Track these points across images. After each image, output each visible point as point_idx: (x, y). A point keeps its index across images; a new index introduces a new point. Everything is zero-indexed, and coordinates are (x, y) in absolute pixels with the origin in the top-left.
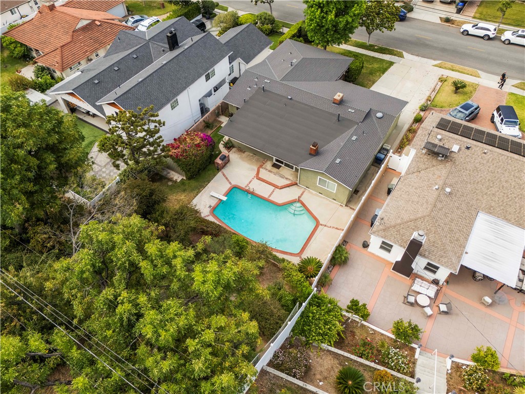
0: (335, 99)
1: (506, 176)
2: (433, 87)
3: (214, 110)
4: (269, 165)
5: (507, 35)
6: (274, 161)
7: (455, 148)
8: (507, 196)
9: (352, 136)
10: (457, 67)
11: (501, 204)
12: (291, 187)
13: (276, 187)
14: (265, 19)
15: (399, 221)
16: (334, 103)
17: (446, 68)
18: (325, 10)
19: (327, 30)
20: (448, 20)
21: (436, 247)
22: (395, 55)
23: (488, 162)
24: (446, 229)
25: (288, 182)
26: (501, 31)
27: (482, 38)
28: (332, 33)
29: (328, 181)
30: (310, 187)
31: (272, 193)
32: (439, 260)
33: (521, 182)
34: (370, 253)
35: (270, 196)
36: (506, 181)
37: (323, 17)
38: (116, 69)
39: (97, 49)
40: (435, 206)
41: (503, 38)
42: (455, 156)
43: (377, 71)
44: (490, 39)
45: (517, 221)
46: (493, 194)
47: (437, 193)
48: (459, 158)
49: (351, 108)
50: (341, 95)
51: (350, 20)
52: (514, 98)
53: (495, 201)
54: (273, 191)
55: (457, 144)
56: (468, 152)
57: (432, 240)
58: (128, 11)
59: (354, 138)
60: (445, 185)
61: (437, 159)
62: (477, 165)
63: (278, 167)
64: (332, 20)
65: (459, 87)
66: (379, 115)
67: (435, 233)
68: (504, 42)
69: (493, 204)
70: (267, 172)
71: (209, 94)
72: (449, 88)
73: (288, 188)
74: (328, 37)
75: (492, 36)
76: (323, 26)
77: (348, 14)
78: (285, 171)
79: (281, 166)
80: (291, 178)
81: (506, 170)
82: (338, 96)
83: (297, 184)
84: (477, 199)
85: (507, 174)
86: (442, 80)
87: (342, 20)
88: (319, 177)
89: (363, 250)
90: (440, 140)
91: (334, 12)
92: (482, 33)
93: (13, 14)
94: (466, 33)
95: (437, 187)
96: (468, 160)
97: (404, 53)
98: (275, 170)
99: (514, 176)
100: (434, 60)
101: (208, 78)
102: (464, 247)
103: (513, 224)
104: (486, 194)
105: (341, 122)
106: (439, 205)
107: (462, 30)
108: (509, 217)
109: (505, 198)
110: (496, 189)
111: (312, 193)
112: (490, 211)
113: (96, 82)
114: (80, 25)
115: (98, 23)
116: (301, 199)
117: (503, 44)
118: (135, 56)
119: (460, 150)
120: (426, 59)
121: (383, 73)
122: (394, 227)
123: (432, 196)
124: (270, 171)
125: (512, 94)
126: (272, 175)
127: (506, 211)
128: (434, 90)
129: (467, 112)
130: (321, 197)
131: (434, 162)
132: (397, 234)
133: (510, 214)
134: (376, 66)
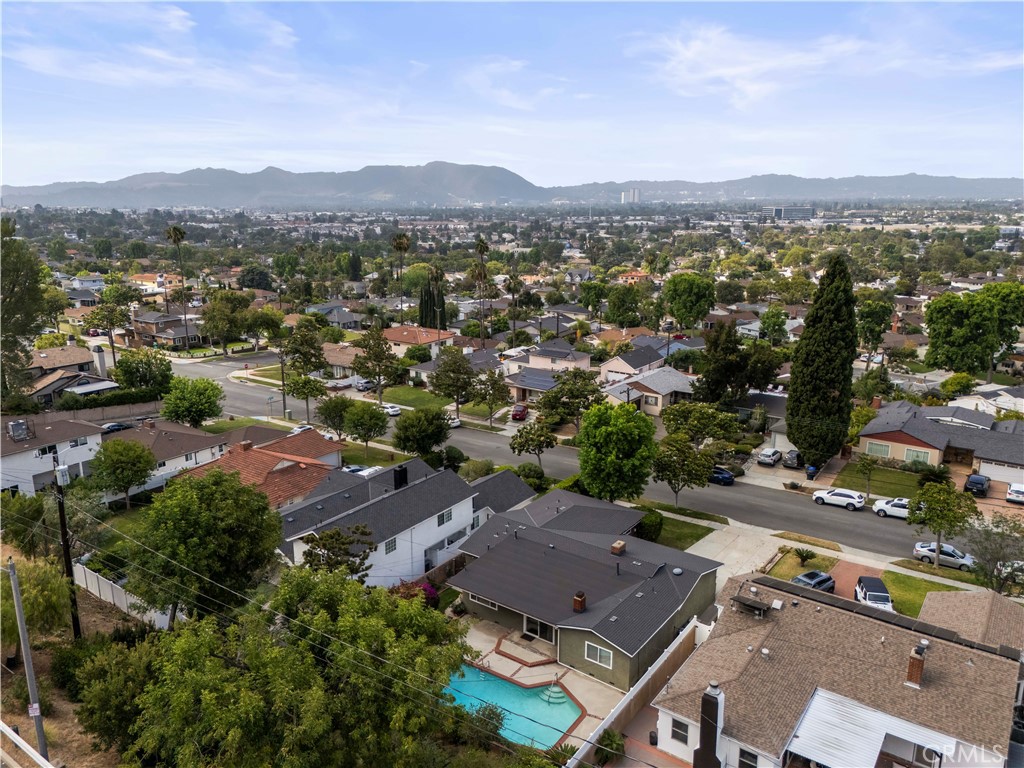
0: (614, 548)
1: (851, 640)
2: (770, 557)
3: (444, 566)
4: (516, 636)
5: (881, 504)
6: (525, 631)
7: (777, 604)
8: (856, 667)
9: (636, 592)
10: (807, 538)
11: (848, 677)
12: (547, 666)
13: (524, 664)
14: (530, 469)
15: (695, 688)
16: (612, 553)
17: (790, 539)
18: (603, 451)
19: (609, 475)
20: (794, 486)
21: (748, 722)
22: (716, 521)
23: (824, 622)
24: (763, 701)
25: (543, 658)
26: (873, 502)
27: (846, 507)
28: (616, 479)
29: (599, 647)
30: (577, 665)
31: (517, 671)
32: (753, 740)
33: (873, 649)
34: (661, 751)
35: (513, 675)
36: (852, 648)
37: (601, 459)
38: (320, 507)
39: (295, 495)
40: (746, 669)
41: (875, 508)
42: (779, 614)
43: (688, 537)
44: (856, 509)
45: (872, 701)
46: (836, 665)
47: (750, 655)
48: (786, 618)
49: (638, 561)
50: (622, 543)
51: (637, 463)
52: (892, 577)
53: (839, 674)
54: (519, 669)
55: (780, 600)
56: (795, 610)
57: (741, 712)
58: (343, 461)
59: (639, 595)
60: (762, 646)
61: (753, 619)
62: (810, 627)
63: (530, 639)
64: (612, 462)
65: (805, 557)
66: (677, 571)
67: (745, 703)
68: (878, 513)
69: (837, 678)
70: (512, 644)
71: (440, 545)
72: (793, 560)
73: (542, 667)
74: (611, 484)
75: (858, 505)
76: (604, 470)
77: (634, 456)
78: (541, 644)
79: (534, 638)
80: (548, 653)
81: (850, 633)
82: (618, 544)
83: (556, 662)
84: (814, 672)
85: (851, 639)
86: (783, 551)
87: (627, 464)
88: (587, 642)
89: (650, 748)
90: (756, 594)
91: (614, 452)
92: (843, 501)
93: (187, 460)
94: (820, 501)
95: (750, 648)
96: (796, 620)
97: (730, 520)
98: (525, 642)
99: (862, 641)
100: (774, 529)
101: (441, 522)
102: (793, 729)
103: (868, 705)
104: (825, 664)
105: (622, 576)
106: (753, 670)
107: (814, 498)
108: (861, 696)
109: (853, 669)
110: (839, 658)
111: (579, 675)
112: (832, 687)
113: (290, 519)
114: (279, 466)
115: (303, 466)
116: (561, 681)
117: (877, 517)
118: (347, 495)
119: (783, 606)
120: (761, 529)
121: (698, 540)
122: (687, 694)
123: (743, 659)
124: (516, 643)
125: (889, 572)
126: (520, 649)
127: (857, 688)
128: (771, 561)
129: (813, 582)
130: (593, 681)
131: (750, 623)
132: (690, 705)
133: (862, 691)
134: (686, 531)
